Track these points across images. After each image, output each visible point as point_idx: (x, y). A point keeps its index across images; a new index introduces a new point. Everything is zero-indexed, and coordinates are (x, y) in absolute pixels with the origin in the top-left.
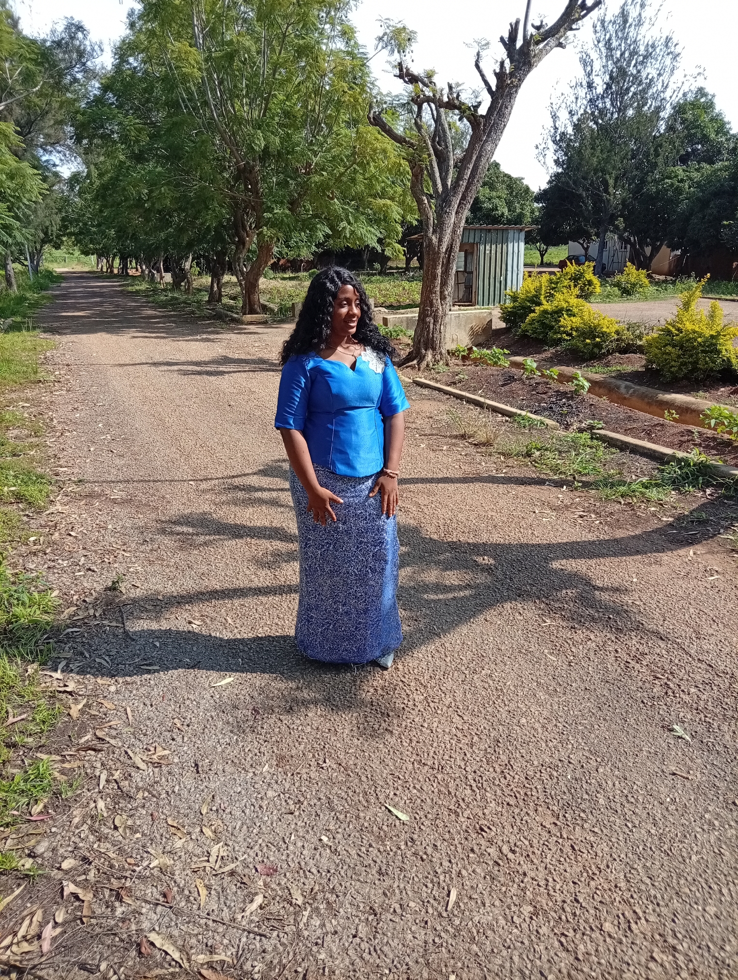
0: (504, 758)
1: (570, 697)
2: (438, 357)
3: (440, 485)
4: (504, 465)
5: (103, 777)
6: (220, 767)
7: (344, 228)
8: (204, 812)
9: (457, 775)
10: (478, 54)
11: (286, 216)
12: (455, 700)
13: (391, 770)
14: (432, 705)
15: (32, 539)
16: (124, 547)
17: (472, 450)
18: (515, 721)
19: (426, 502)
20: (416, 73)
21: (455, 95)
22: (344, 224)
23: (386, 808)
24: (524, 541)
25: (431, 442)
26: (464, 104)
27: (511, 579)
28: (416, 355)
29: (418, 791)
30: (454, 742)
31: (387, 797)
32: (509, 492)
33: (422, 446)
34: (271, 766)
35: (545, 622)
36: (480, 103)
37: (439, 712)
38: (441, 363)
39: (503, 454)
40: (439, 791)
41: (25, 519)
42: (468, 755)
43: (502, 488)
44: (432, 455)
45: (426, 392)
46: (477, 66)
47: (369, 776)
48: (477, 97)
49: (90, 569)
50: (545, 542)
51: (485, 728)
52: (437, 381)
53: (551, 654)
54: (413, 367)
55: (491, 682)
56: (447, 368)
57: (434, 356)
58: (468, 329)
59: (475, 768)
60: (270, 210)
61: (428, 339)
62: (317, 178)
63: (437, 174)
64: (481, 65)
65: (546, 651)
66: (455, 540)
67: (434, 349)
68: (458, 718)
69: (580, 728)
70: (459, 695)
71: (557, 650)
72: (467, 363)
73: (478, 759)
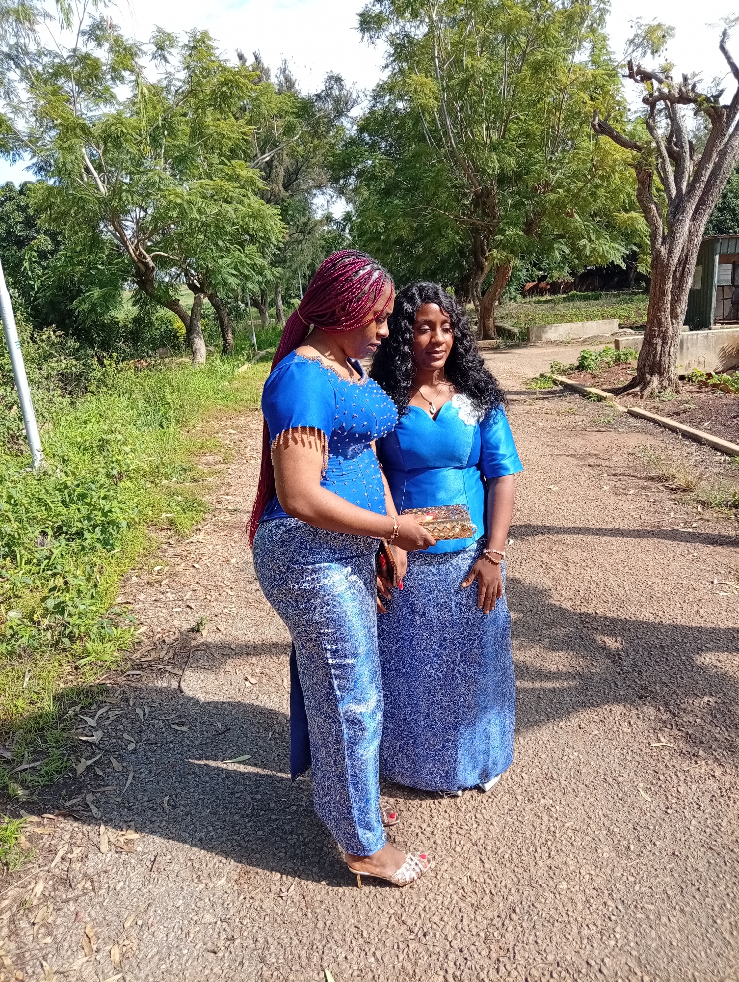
2: (666, 383)
3: (605, 538)
4: (698, 517)
5: (61, 853)
6: (177, 868)
7: (585, 246)
8: (127, 925)
9: (437, 949)
10: (724, 34)
11: (519, 237)
12: (486, 836)
13: (359, 921)
14: (454, 837)
17: (665, 495)
19: (577, 559)
20: (649, 70)
21: (690, 87)
22: (584, 242)
23: (325, 976)
24: (681, 621)
25: (619, 483)
26: (700, 95)
27: (640, 673)
28: (640, 381)
29: (377, 960)
30: (456, 897)
31: (334, 959)
32: (689, 553)
33: (606, 488)
35: (659, 741)
36: (721, 93)
37: (458, 849)
38: (668, 390)
39: (703, 503)
40: (403, 967)
42: (465, 922)
43: (682, 547)
44: (613, 499)
46: (722, 48)
47: (328, 923)
48: (718, 85)
50: (709, 625)
51: (506, 887)
53: (646, 790)
55: (546, 818)
56: (675, 395)
57: (661, 382)
58: (718, 350)
59: (465, 943)
63: (671, 179)
65: (641, 785)
66: (590, 611)
67: (661, 374)
68: (479, 862)
70: (496, 829)
71: (657, 785)
73: (474, 931)
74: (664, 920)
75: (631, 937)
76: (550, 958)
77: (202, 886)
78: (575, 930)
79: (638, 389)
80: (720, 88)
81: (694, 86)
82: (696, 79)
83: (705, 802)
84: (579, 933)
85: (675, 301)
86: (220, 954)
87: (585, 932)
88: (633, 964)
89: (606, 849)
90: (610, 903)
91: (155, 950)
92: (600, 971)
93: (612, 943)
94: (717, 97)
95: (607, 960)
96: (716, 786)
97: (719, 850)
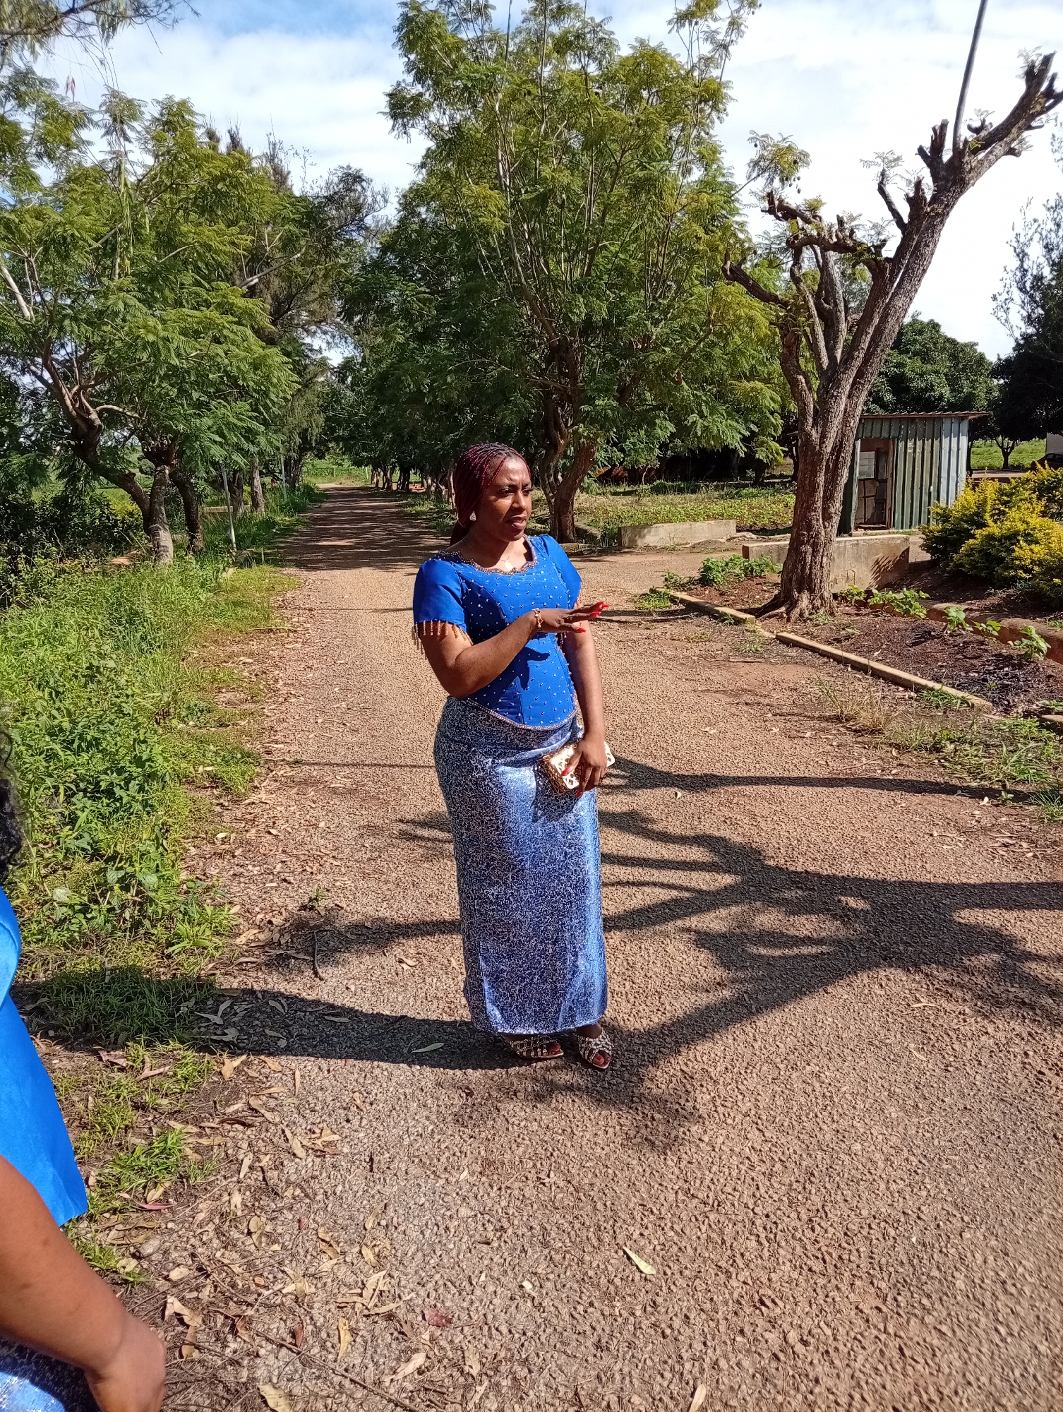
0: (817, 1200)
1: (938, 1117)
2: (818, 603)
3: (791, 788)
4: (895, 763)
5: (247, 1162)
6: (403, 1166)
7: (694, 423)
8: (369, 1226)
9: (740, 1218)
10: (883, 174)
11: (613, 409)
12: (757, 1106)
13: (643, 1199)
14: (721, 1109)
15: (221, 836)
16: (335, 853)
17: (849, 738)
18: (843, 1146)
19: (765, 813)
20: (793, 206)
21: (847, 233)
22: (694, 417)
23: (625, 1253)
24: (906, 877)
25: (789, 725)
26: (861, 244)
27: (876, 934)
28: (785, 599)
29: (677, 1233)
30: (743, 1168)
31: (629, 1237)
32: (896, 803)
33: (775, 730)
34: (472, 1173)
35: (919, 1001)
36: (884, 242)
37: (729, 1121)
38: (822, 611)
39: (897, 746)
40: (709, 1237)
41: (218, 809)
42: (762, 1190)
43: (885, 797)
44: (787, 743)
45: (793, 652)
46: (882, 191)
47: (608, 1203)
48: (879, 234)
49: (285, 880)
50: (940, 881)
51: (795, 1152)
52: (813, 637)
53: (918, 1050)
54: (780, 617)
55: (817, 1085)
56: (830, 618)
57: (811, 602)
58: (871, 563)
59: (768, 1209)
60: (590, 401)
61: (802, 576)
62: (655, 357)
63: (822, 344)
64: (889, 189)
65: (912, 1045)
66: (799, 869)
67: (812, 591)
68: (757, 1133)
69: (945, 1166)
70: (765, 1100)
71: (927, 1044)
72: (863, 611)
73: (776, 1197)
74: (972, 1167)
75: (942, 1186)
76: (865, 1213)
77: (442, 1182)
78: (883, 1186)
79: (783, 609)
80: (882, 237)
81: (852, 232)
82: (853, 224)
83: (985, 1058)
84: (888, 1188)
85: (828, 498)
86: (495, 1244)
87: (893, 1187)
88: (950, 1208)
89: (892, 1109)
90: (912, 1158)
91: (414, 1248)
92: (919, 1218)
93: (924, 1193)
94: (879, 248)
95: (923, 1208)
96: (992, 1041)
97: (1011, 1100)
